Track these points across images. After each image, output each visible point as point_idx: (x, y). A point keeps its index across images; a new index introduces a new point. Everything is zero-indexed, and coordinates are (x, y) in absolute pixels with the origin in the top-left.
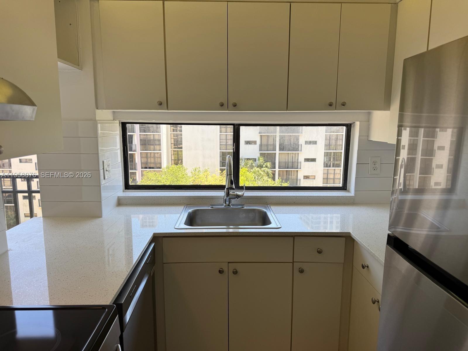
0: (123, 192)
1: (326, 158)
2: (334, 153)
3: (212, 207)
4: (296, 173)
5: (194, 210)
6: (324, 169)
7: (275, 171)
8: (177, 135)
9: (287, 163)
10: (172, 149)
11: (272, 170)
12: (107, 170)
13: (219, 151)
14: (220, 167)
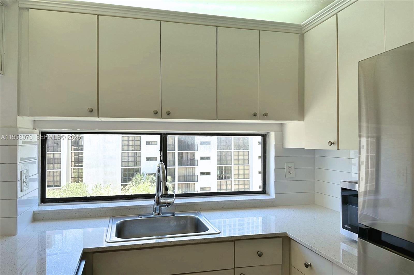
0: (39, 206)
1: (218, 171)
2: (225, 167)
3: (141, 217)
4: (193, 185)
5: (121, 221)
6: (217, 181)
7: (175, 184)
8: (78, 154)
9: (185, 177)
10: (72, 167)
11: (172, 184)
12: (25, 181)
13: (121, 167)
14: (122, 183)
